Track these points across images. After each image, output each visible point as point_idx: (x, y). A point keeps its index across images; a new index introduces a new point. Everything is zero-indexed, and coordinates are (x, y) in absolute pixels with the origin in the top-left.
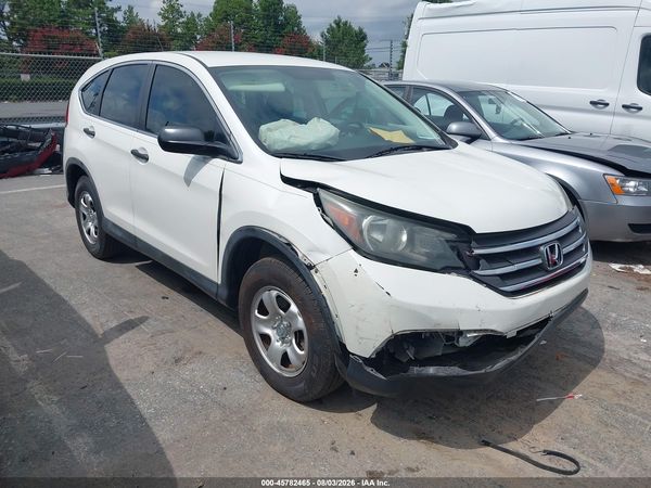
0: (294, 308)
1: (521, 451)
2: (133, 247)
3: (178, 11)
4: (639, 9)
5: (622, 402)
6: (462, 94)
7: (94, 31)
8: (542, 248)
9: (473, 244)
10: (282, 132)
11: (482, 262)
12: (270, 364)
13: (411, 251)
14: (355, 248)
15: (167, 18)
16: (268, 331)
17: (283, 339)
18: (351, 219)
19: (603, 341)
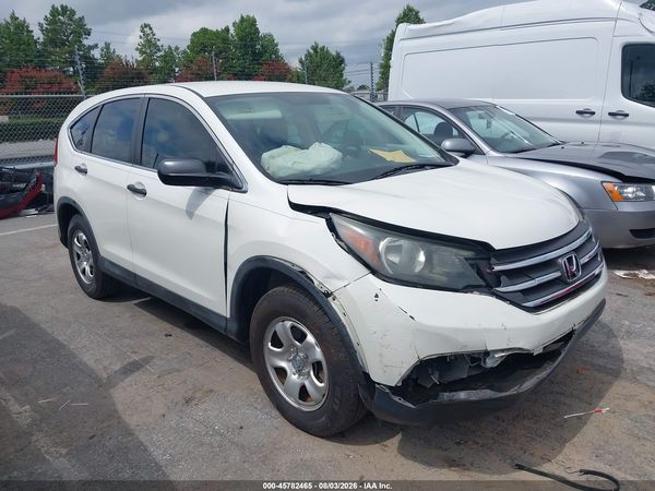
0: (310, 338)
1: (557, 473)
2: (134, 285)
3: (156, 46)
4: (616, 20)
5: (650, 413)
6: (452, 111)
7: (71, 69)
8: (560, 260)
9: (493, 260)
10: (284, 159)
11: (503, 278)
12: (287, 399)
13: (430, 271)
14: (374, 272)
15: (145, 53)
16: (283, 364)
17: (299, 372)
18: (367, 244)
19: (620, 350)
